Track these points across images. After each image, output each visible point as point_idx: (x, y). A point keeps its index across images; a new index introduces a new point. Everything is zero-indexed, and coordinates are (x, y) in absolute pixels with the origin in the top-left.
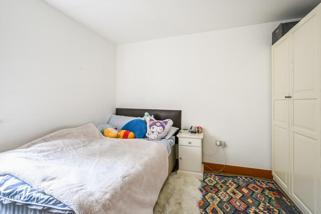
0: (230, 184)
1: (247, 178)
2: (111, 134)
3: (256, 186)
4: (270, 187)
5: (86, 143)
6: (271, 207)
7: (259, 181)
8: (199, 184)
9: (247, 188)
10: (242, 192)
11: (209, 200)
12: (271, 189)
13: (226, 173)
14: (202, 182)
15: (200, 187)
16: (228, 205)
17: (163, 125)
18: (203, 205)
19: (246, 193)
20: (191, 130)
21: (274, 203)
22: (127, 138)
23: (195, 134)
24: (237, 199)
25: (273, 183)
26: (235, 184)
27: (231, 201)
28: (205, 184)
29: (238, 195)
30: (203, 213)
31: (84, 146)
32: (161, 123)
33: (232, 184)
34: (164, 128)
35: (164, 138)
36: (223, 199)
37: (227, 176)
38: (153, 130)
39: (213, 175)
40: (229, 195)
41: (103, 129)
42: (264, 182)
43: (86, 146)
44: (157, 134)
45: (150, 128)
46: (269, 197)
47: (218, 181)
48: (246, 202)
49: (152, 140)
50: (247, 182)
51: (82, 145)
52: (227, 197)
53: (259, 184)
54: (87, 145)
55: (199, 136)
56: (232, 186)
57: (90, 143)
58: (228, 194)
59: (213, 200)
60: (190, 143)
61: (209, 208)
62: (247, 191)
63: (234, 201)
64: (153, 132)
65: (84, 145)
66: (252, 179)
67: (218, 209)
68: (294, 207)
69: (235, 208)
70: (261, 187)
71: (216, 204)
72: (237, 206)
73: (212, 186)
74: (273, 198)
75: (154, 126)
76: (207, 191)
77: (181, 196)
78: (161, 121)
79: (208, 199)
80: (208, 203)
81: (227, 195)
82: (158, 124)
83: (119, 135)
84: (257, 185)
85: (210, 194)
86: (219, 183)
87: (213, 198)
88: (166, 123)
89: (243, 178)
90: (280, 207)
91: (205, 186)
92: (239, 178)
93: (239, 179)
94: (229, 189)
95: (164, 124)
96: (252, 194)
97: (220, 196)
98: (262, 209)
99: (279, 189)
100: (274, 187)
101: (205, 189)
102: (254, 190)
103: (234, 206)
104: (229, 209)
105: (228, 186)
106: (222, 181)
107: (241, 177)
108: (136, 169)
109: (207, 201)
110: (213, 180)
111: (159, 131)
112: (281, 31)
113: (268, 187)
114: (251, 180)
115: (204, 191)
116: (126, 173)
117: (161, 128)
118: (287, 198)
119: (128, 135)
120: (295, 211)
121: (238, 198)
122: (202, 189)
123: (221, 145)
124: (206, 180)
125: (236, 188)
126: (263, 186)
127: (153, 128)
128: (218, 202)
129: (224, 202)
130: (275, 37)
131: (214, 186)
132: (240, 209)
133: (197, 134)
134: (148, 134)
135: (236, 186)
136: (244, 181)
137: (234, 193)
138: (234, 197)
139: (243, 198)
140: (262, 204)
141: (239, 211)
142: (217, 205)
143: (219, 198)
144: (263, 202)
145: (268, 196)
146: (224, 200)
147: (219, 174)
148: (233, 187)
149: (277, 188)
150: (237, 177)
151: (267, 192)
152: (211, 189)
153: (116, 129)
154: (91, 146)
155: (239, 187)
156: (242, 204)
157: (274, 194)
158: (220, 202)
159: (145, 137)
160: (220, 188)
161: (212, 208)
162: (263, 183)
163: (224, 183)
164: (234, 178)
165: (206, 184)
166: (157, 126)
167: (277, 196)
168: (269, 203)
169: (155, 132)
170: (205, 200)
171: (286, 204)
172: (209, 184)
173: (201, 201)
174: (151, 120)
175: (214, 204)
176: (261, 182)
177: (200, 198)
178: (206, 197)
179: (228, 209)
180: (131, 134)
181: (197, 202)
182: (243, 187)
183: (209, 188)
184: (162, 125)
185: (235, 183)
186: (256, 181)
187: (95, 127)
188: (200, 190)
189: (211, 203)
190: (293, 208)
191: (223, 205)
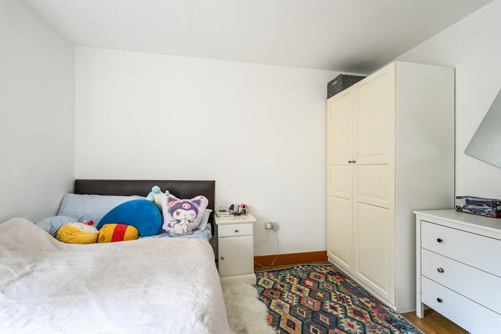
0: (290, 279)
1: (304, 266)
2: (82, 237)
3: (317, 274)
4: (330, 271)
5: (28, 268)
6: (342, 295)
7: (317, 267)
8: (255, 292)
9: (310, 280)
10: (307, 286)
11: (277, 311)
12: (331, 273)
13: (279, 266)
14: (256, 286)
15: (258, 296)
16: (301, 308)
17: (194, 206)
18: (274, 321)
19: (312, 286)
20: (232, 211)
21: (342, 288)
22: (122, 239)
23: (239, 216)
24: (307, 297)
25: (330, 266)
26: (295, 278)
27: (302, 301)
28: (261, 289)
29: (305, 291)
30: (279, 332)
31: (22, 276)
32: (190, 204)
33: (292, 278)
34: (197, 211)
35: (197, 229)
36: (292, 303)
37: (282, 270)
38: (179, 218)
39: (265, 273)
40: (297, 295)
41: (52, 227)
42: (321, 266)
43: (28, 274)
44: (188, 223)
45: (172, 215)
46: (335, 284)
47: (275, 279)
48: (317, 298)
49: (178, 235)
50: (306, 271)
51: (17, 276)
52: (295, 298)
53: (318, 270)
54: (32, 272)
55: (245, 219)
56: (293, 281)
57: (35, 266)
58: (294, 294)
59: (282, 308)
60: (236, 231)
61: (282, 322)
62: (312, 283)
63: (305, 301)
64: (179, 221)
65: (22, 272)
66: (309, 266)
67: (293, 319)
68: (359, 287)
69: (310, 310)
70: (322, 274)
71: (287, 312)
72: (310, 306)
73: (271, 289)
74: (339, 284)
75: (179, 210)
76: (268, 298)
77: (240, 319)
78: (190, 201)
79: (275, 309)
80: (278, 316)
81: (294, 296)
82: (187, 206)
83: (103, 236)
84: (317, 272)
85: (274, 301)
86: (278, 282)
87: (280, 306)
88: (198, 202)
89: (300, 267)
90: (349, 292)
91: (263, 292)
92: (296, 268)
93: (296, 270)
94: (291, 286)
95: (196, 205)
96: (319, 286)
97: (286, 299)
98: (335, 300)
99: (339, 271)
100: (333, 270)
101: (265, 295)
102: (318, 280)
103: (308, 308)
104: (305, 313)
105: (289, 283)
106: (279, 279)
107: (298, 267)
108: (205, 295)
109: (275, 312)
110: (269, 280)
111: (190, 218)
112: (341, 83)
113: (328, 271)
114: (309, 268)
115: (265, 300)
116: (197, 309)
117: (193, 212)
118: (349, 279)
119: (124, 232)
120: (363, 292)
121: (307, 295)
122: (261, 297)
123: (272, 228)
124: (259, 283)
125: (299, 283)
126: (323, 272)
127: (178, 214)
128: (288, 309)
129: (295, 306)
130: (332, 90)
131: (274, 288)
132: (316, 310)
133: (243, 216)
134: (169, 225)
135: (297, 280)
136: (303, 271)
137: (300, 290)
138: (302, 296)
139: (312, 294)
140: (333, 294)
141: (316, 312)
142: (290, 313)
143: (287, 302)
144: (333, 292)
145: (333, 283)
146: (294, 304)
147: (271, 269)
148: (295, 282)
149: (336, 270)
150: (293, 268)
151: (330, 278)
152: (273, 294)
153: (91, 223)
154: (42, 271)
155: (302, 281)
156: (315, 301)
157: (337, 278)
158: (290, 308)
159: (160, 232)
160: (282, 289)
161: (286, 321)
162: (322, 269)
163: (283, 280)
164: (291, 270)
165: (263, 289)
166: (184, 209)
167: (340, 279)
168: (338, 291)
169: (183, 221)
170: (272, 313)
171: (352, 286)
172: (266, 287)
173: (268, 316)
174: (170, 200)
175: (286, 313)
176: (319, 267)
177: (265, 311)
178: (271, 307)
179: (303, 314)
180: (130, 230)
181: (265, 319)
182: (305, 279)
183: (269, 293)
184: (193, 208)
185: (295, 276)
186: (314, 268)
187: (32, 224)
188: (260, 299)
189: (281, 314)
190: (359, 289)
191: (296, 310)
